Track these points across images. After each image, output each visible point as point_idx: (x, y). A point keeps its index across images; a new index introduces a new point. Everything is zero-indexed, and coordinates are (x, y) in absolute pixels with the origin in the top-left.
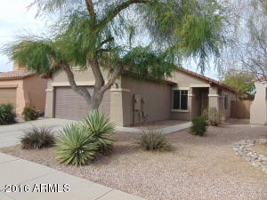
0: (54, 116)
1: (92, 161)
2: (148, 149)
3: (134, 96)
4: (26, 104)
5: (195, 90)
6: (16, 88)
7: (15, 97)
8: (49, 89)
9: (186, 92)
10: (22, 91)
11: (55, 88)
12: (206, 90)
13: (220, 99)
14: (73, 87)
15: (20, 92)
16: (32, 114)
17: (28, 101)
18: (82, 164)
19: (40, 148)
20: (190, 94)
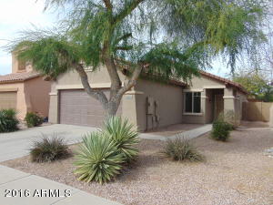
0: (59, 122)
1: (118, 176)
2: (176, 159)
3: (147, 99)
4: (28, 109)
5: (208, 91)
6: (16, 92)
7: (15, 102)
8: (54, 93)
9: (199, 93)
10: (24, 95)
11: (60, 91)
12: (221, 92)
13: (235, 101)
14: (87, 89)
15: (21, 96)
16: (35, 120)
17: (30, 106)
18: (108, 181)
19: (53, 160)
20: (203, 96)
